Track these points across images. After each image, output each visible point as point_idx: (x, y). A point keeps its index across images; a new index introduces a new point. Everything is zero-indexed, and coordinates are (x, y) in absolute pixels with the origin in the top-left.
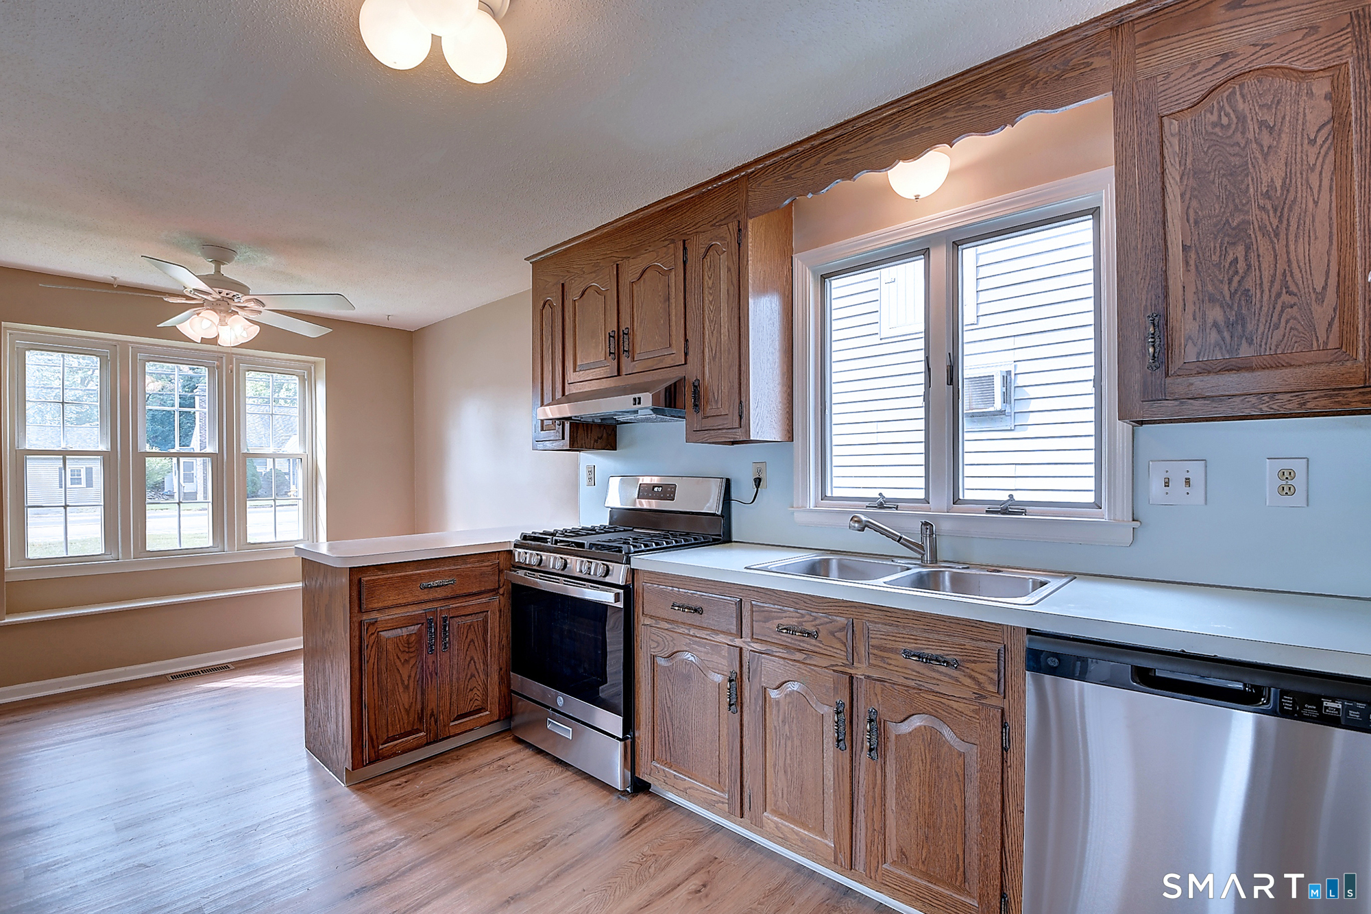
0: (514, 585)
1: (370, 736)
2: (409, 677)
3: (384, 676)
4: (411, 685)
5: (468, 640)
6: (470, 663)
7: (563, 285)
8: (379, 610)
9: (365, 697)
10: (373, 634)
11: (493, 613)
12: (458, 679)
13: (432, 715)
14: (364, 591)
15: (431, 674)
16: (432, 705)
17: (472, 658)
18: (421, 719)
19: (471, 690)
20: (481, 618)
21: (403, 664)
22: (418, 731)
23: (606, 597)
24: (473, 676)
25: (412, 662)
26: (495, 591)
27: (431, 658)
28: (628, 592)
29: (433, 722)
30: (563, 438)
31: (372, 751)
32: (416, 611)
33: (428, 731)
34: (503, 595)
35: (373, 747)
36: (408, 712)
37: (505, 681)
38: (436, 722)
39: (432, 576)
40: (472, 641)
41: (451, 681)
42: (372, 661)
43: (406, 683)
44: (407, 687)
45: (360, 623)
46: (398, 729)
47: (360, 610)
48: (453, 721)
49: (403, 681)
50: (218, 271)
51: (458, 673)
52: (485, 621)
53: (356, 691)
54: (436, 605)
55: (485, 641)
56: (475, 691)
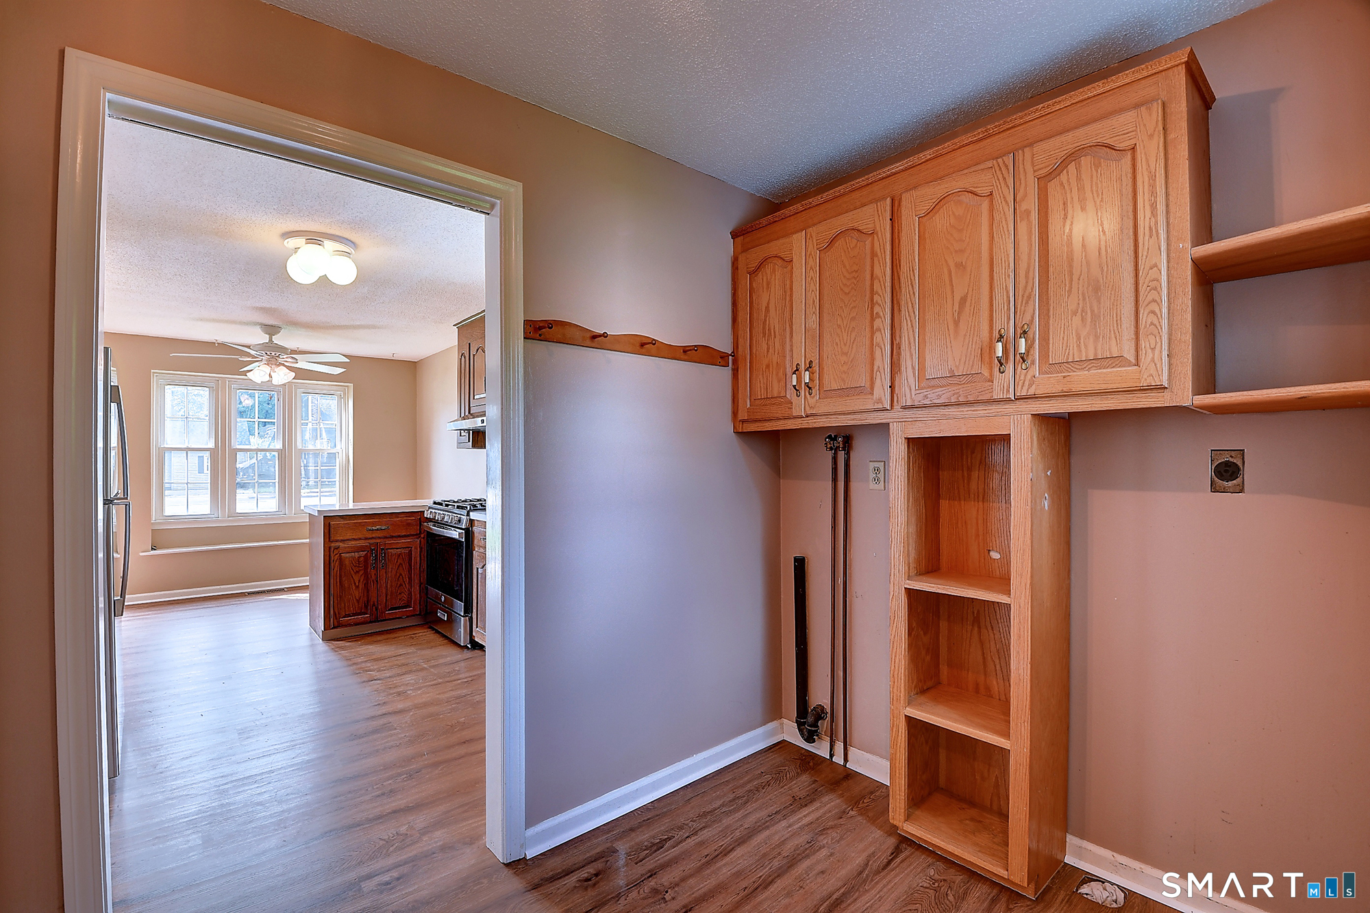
0: (428, 532)
1: (334, 612)
2: (359, 581)
3: (344, 579)
4: (360, 587)
5: (398, 563)
6: (399, 577)
7: (470, 344)
8: (342, 541)
9: (331, 589)
10: (336, 554)
11: (416, 548)
12: (391, 586)
13: (374, 605)
14: (332, 530)
15: (373, 581)
16: (374, 599)
17: (401, 574)
18: (366, 607)
19: (400, 594)
20: (407, 551)
21: (355, 573)
22: (364, 613)
23: (455, 534)
24: (401, 585)
25: (361, 573)
26: (418, 536)
27: (373, 572)
28: (469, 533)
29: (374, 609)
30: (469, 441)
31: (335, 621)
32: (362, 543)
33: (372, 614)
34: (424, 538)
35: (336, 619)
36: (358, 601)
37: (424, 592)
38: (376, 609)
39: (374, 524)
40: (401, 564)
41: (386, 587)
42: (336, 569)
43: (357, 584)
44: (357, 587)
45: (330, 548)
46: (351, 610)
47: (329, 541)
48: (389, 610)
49: (355, 584)
50: (271, 340)
51: (391, 582)
52: (410, 553)
53: (326, 586)
54: (378, 541)
55: (410, 565)
56: (403, 594)
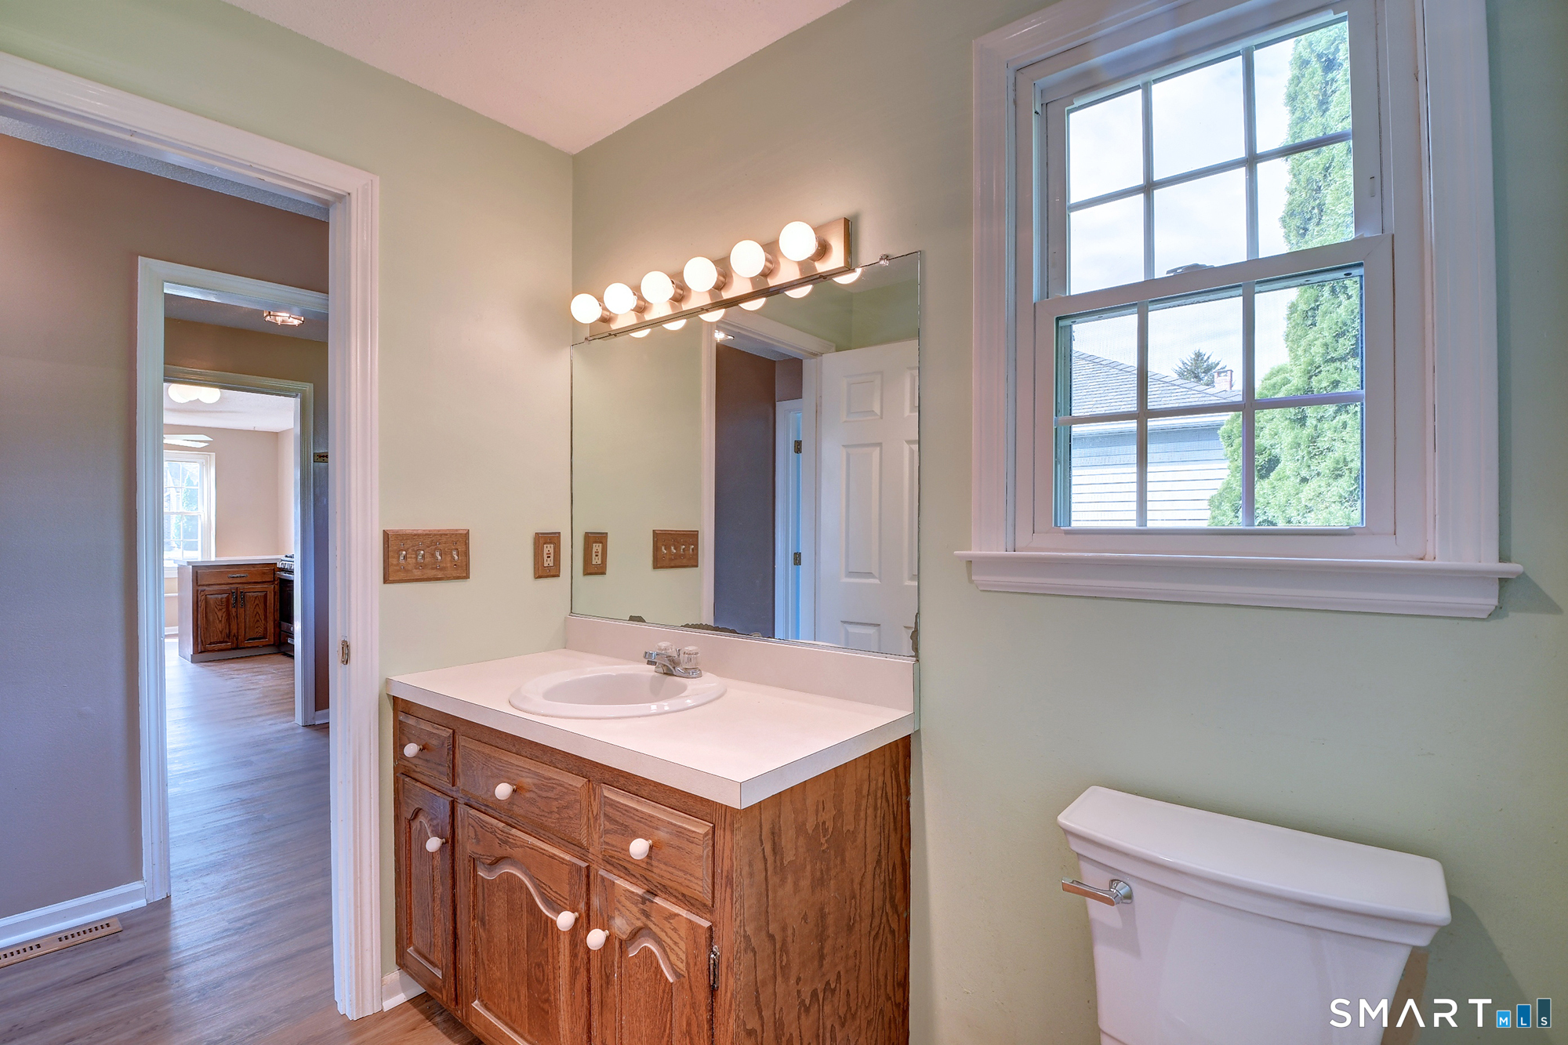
0: (280, 579)
1: (202, 640)
2: (222, 617)
3: (209, 615)
4: (223, 621)
5: (255, 604)
6: (256, 614)
8: (207, 585)
9: (199, 623)
10: (203, 596)
11: (270, 592)
12: (249, 621)
13: (234, 636)
14: (199, 577)
15: (234, 617)
16: (234, 631)
17: (258, 613)
18: (228, 637)
19: (257, 628)
20: (263, 594)
21: (219, 611)
22: (227, 642)
24: (257, 621)
25: (224, 610)
26: (272, 582)
27: (234, 610)
29: (235, 639)
31: (204, 647)
32: (225, 587)
33: (233, 643)
34: (277, 585)
36: (221, 632)
37: (278, 627)
38: (237, 639)
39: (233, 573)
40: (258, 604)
41: (245, 621)
42: (202, 607)
43: (220, 619)
44: (220, 621)
45: (197, 590)
46: (216, 639)
47: (197, 585)
48: (248, 641)
49: (218, 618)
51: (249, 618)
52: (266, 596)
53: (195, 620)
54: (238, 586)
55: (266, 605)
56: (259, 628)
